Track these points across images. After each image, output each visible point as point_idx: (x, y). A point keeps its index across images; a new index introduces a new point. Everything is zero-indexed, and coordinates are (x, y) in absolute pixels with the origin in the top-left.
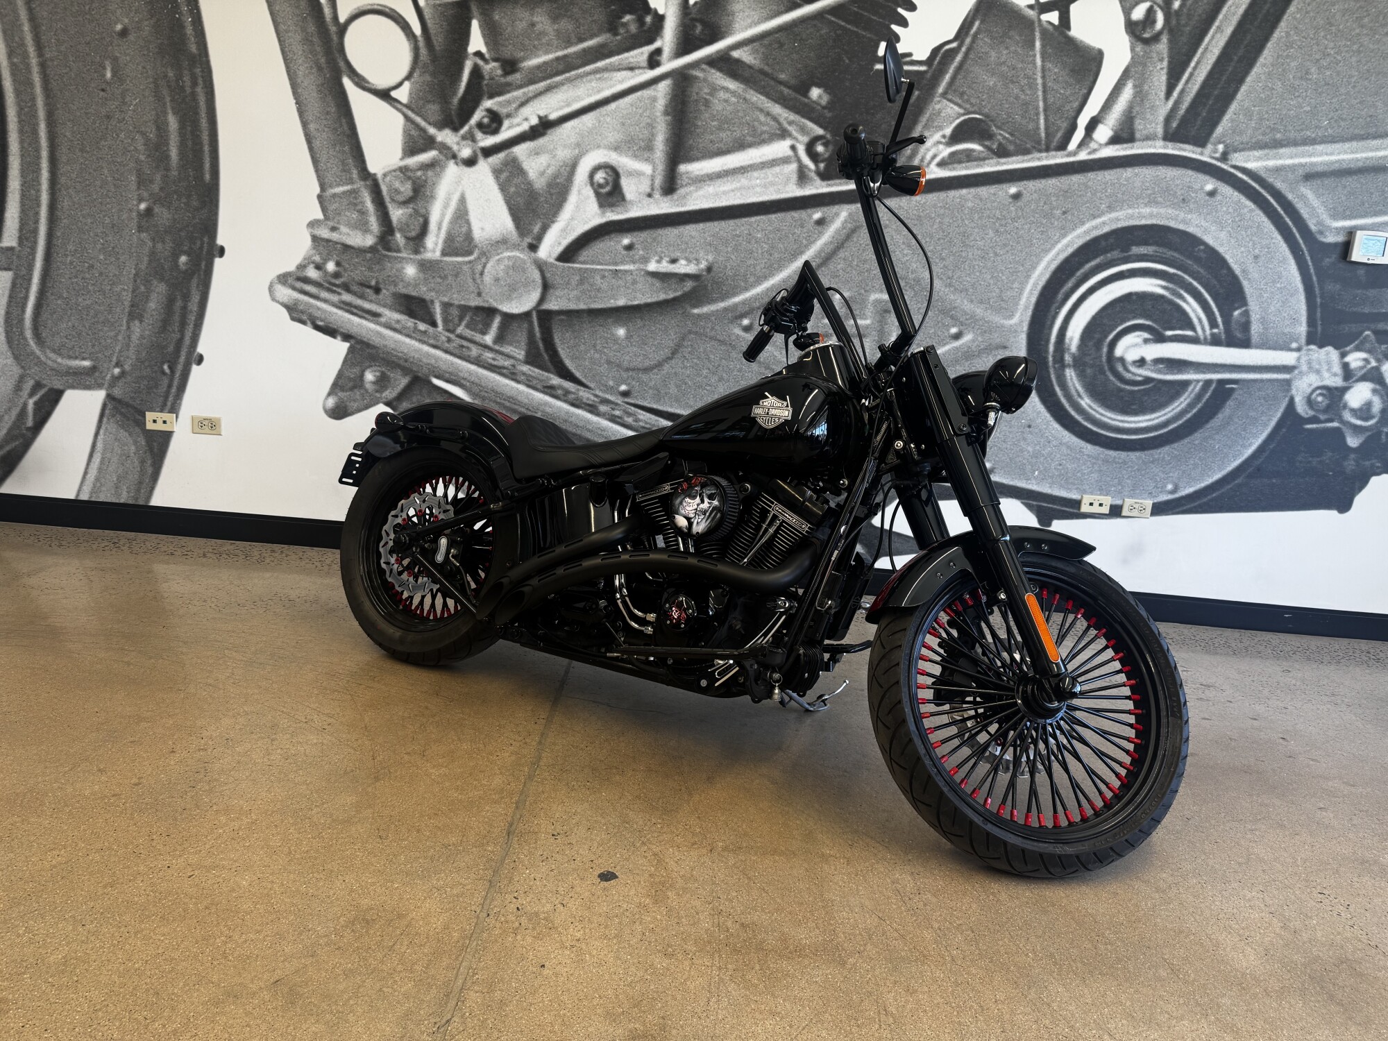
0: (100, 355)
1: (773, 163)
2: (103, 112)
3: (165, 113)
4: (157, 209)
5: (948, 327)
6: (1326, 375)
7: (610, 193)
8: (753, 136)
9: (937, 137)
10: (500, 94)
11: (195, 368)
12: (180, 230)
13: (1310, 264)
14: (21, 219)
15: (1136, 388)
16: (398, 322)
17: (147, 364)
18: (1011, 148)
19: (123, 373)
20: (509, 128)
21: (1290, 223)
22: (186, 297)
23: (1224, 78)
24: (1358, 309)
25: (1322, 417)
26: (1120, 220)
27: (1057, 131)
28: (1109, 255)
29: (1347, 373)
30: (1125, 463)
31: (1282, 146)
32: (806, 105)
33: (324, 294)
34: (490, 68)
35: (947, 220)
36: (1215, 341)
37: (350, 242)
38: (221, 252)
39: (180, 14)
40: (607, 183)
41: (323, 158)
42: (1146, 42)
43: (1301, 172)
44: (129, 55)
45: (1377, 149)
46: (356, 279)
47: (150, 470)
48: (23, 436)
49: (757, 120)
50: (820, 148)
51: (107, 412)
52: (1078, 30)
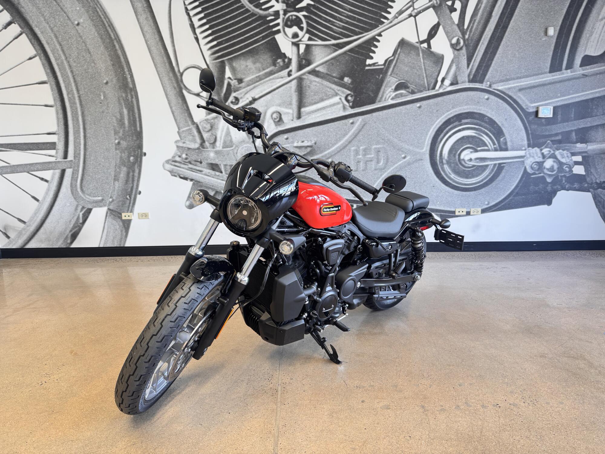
0: (104, 195)
1: (334, 105)
2: (101, 110)
3: (122, 108)
4: (122, 142)
5: (401, 155)
6: (536, 158)
7: (279, 121)
8: (326, 96)
9: (390, 90)
10: (237, 91)
11: (138, 196)
12: (130, 148)
13: (525, 119)
14: (74, 150)
15: (470, 169)
16: (209, 173)
17: (121, 196)
18: (416, 91)
19: (113, 200)
20: (242, 102)
21: (516, 107)
22: (134, 171)
23: (486, 60)
24: (544, 134)
25: (537, 172)
26: (456, 111)
27: (431, 83)
28: (455, 124)
29: (544, 156)
30: (469, 196)
31: (510, 80)
32: (343, 84)
33: (182, 166)
34: (234, 83)
35: (396, 118)
36: (496, 150)
37: (190, 147)
38: (145, 154)
39: (126, 75)
40: (277, 118)
41: (178, 118)
42: (458, 50)
43: (517, 88)
44: (108, 90)
45: (543, 78)
46: (193, 159)
47: (124, 234)
48: (79, 226)
49: (327, 91)
50: (349, 98)
51: (108, 214)
52: (433, 49)
